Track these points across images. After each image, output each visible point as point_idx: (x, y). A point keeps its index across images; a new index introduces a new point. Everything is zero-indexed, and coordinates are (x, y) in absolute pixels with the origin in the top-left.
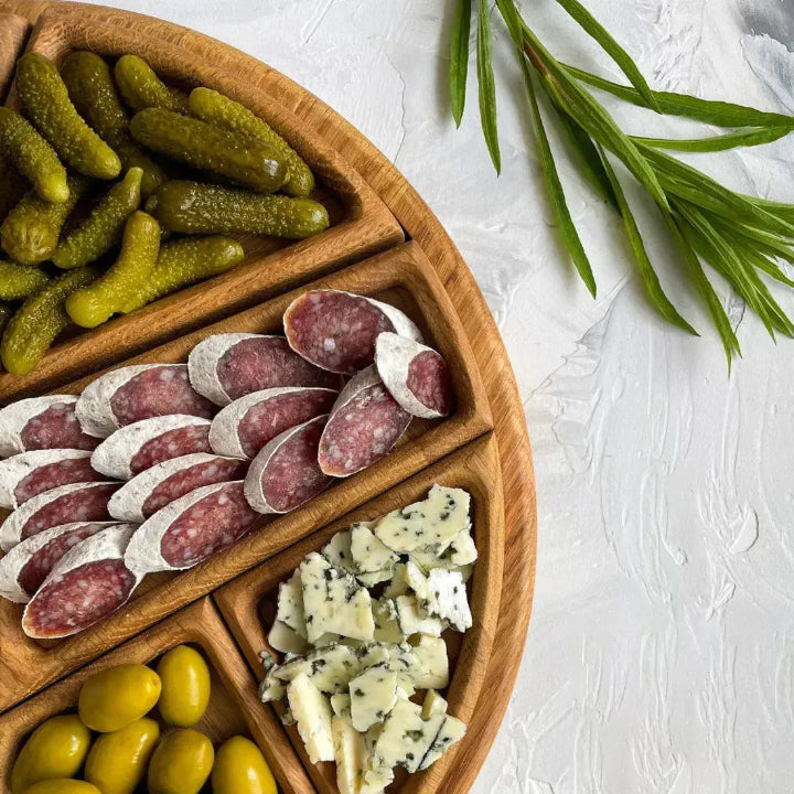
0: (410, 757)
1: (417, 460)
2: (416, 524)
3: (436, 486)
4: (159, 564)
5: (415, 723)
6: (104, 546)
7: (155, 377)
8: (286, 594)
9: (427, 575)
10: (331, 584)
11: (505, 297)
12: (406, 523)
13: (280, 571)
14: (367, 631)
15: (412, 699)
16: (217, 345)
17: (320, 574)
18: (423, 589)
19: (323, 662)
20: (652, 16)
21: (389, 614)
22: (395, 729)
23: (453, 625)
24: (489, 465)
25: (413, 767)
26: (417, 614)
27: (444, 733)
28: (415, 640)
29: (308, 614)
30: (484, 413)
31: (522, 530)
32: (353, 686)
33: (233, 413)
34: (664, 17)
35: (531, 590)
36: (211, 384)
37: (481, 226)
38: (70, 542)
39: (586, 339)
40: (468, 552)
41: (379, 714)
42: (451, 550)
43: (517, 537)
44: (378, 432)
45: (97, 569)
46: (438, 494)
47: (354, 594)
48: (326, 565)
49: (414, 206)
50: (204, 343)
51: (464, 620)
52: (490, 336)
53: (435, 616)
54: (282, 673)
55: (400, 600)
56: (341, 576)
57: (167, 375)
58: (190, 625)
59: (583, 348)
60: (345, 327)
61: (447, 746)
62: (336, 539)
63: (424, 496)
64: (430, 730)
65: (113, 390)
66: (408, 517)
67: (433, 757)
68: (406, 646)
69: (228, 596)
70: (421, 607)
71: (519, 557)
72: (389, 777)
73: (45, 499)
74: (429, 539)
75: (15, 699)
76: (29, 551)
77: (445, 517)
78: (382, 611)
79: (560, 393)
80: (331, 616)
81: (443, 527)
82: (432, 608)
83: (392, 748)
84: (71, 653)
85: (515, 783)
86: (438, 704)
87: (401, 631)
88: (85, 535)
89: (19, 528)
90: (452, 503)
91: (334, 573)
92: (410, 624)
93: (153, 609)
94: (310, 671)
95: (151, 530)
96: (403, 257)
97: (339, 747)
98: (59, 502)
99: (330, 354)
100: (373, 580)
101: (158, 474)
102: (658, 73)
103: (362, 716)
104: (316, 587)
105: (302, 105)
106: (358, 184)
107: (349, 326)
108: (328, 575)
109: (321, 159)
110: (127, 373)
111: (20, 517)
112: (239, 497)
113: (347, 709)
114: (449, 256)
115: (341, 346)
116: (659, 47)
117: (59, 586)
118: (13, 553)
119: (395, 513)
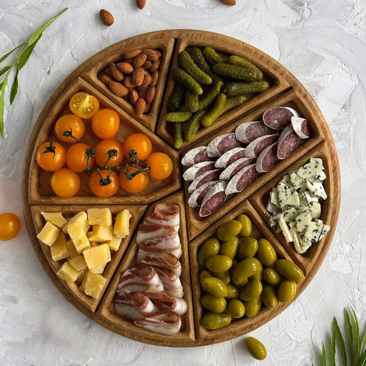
0: (315, 237)
1: (304, 151)
2: (308, 170)
3: (312, 158)
4: (235, 190)
5: (315, 228)
6: (219, 188)
7: (227, 138)
8: (273, 195)
9: (313, 185)
10: (287, 191)
11: (317, 97)
12: (305, 170)
13: (268, 189)
14: (298, 203)
15: (312, 221)
16: (244, 126)
17: (283, 188)
18: (312, 188)
19: (287, 213)
20: (351, 7)
21: (303, 197)
22: (310, 230)
23: (322, 198)
24: (326, 150)
25: (316, 240)
26: (311, 196)
27: (324, 229)
28: (311, 203)
29: (280, 200)
30: (322, 135)
31: (336, 168)
32: (297, 219)
33: (252, 146)
34: (355, 7)
35: (340, 185)
36: (244, 138)
37: (307, 77)
38: (210, 188)
39: (344, 107)
40: (323, 176)
41: (306, 226)
42: (319, 176)
43: (335, 170)
44: (292, 145)
45: (218, 195)
46: (313, 160)
47: (293, 192)
48: (285, 185)
49: (291, 77)
50: (239, 126)
51: (325, 196)
52: (318, 111)
53: (317, 196)
54: (275, 218)
55: (305, 192)
56: (289, 188)
57: (230, 137)
58: (245, 208)
59: (344, 109)
60: (279, 116)
61: (325, 233)
62: (285, 177)
63: (308, 161)
64: (320, 229)
65: (218, 143)
66: (305, 168)
67: (322, 237)
68: (310, 205)
69: (254, 198)
70: (312, 194)
71: (336, 176)
72: (310, 244)
73: (202, 177)
74: (313, 174)
75: (196, 235)
76: (199, 192)
77: (316, 167)
78: (301, 196)
79: (338, 124)
80: (287, 200)
81: (316, 170)
82: (316, 194)
83: (310, 235)
84: (212, 220)
85: (340, 245)
86: (320, 222)
87: (307, 201)
88: (213, 185)
89: (196, 186)
90: (317, 162)
91: (287, 187)
92: (309, 199)
93: (233, 204)
94: (283, 216)
95: (234, 181)
96: (293, 94)
97: (293, 237)
98: (205, 177)
99: (275, 124)
100: (297, 188)
101: (234, 165)
102: (355, 24)
103: (300, 227)
104: (283, 192)
105: (255, 52)
106: (277, 75)
107: (280, 116)
108: (285, 188)
109: (266, 69)
110: (220, 138)
111: (195, 183)
112: (254, 169)
113: (295, 226)
114: (303, 90)
115: (278, 122)
116: (355, 17)
117: (209, 201)
118: (194, 193)
119: (302, 167)
